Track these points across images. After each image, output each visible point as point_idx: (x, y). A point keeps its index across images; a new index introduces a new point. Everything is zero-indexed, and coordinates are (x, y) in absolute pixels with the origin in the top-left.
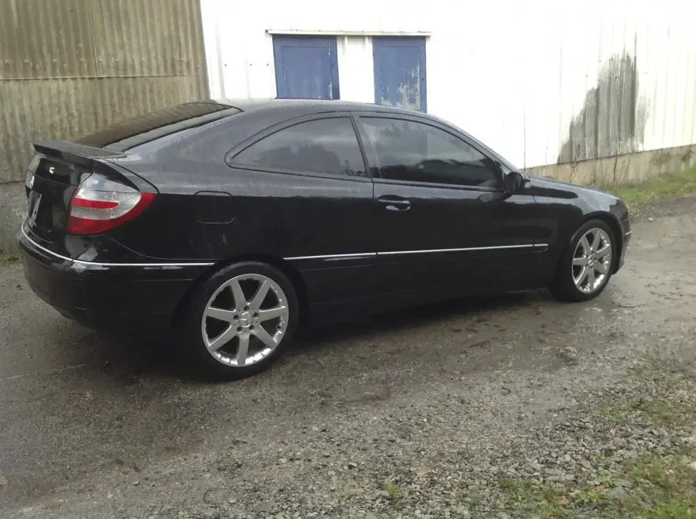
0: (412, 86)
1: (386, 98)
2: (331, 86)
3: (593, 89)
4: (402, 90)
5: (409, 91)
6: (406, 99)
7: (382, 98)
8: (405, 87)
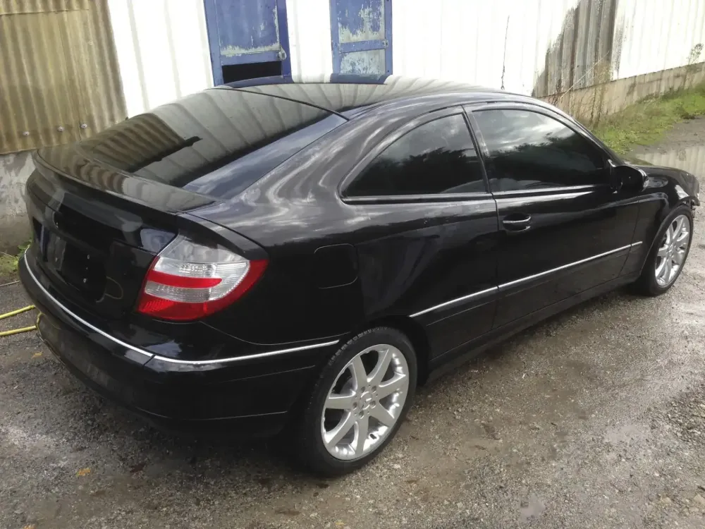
0: (375, 10)
1: (344, 24)
2: (275, 10)
3: (572, 9)
4: (365, 14)
5: (371, 16)
6: (368, 25)
7: (340, 25)
8: (367, 10)
